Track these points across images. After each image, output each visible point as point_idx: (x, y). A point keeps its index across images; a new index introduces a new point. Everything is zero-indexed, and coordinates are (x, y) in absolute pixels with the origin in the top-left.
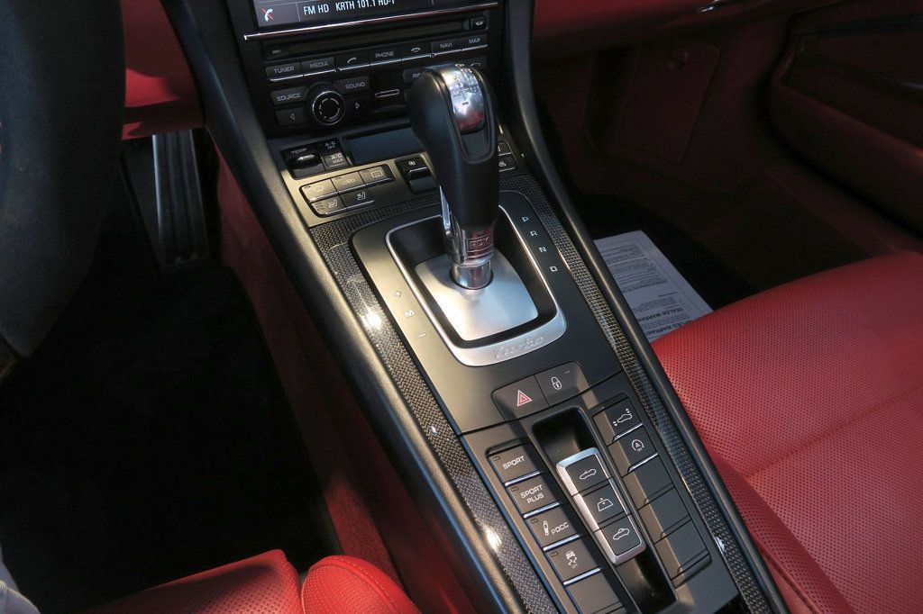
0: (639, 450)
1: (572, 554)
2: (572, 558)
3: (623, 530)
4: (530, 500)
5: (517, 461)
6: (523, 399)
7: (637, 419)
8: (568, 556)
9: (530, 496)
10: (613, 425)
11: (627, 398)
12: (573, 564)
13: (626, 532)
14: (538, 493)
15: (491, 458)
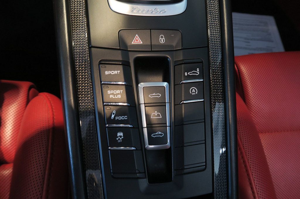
0: (193, 94)
1: (122, 134)
2: (121, 136)
3: (160, 133)
4: (111, 96)
5: (115, 72)
6: (137, 40)
7: (201, 76)
8: (119, 134)
9: (113, 94)
10: (184, 74)
11: (202, 62)
12: (119, 139)
13: (161, 135)
14: (118, 94)
15: (101, 65)
